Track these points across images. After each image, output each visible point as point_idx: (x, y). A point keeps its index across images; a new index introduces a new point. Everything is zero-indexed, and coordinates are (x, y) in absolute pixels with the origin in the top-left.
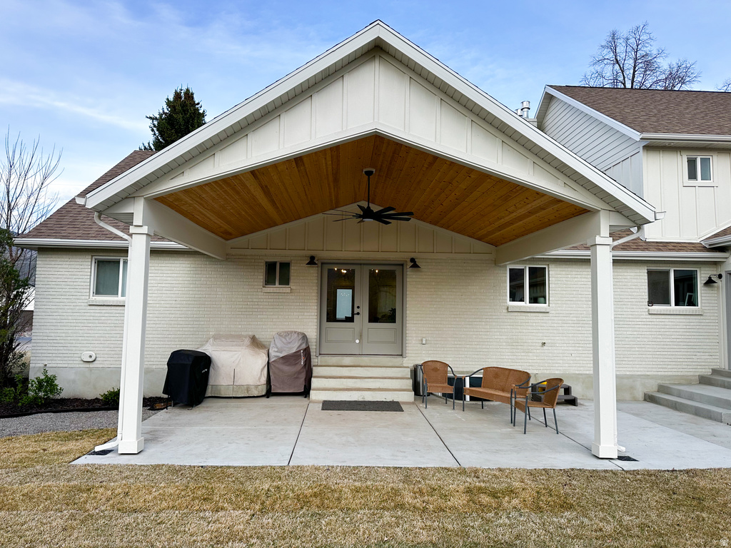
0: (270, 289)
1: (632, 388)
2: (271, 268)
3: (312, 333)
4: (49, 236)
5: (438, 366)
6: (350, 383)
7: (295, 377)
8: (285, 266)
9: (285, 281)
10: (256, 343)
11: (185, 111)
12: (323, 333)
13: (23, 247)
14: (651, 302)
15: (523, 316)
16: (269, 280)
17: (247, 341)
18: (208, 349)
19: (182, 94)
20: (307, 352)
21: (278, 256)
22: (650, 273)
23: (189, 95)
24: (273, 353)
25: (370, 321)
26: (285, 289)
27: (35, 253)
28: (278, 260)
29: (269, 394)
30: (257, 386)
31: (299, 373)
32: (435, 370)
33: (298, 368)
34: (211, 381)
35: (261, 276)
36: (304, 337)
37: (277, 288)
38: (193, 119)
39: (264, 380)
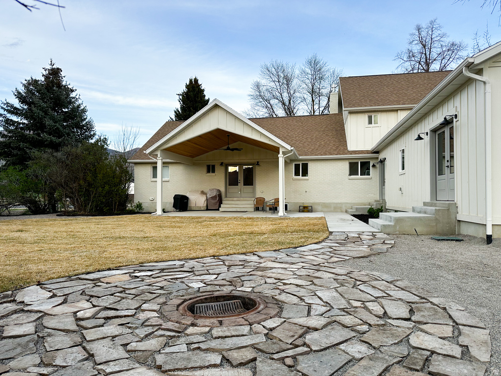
0: (208, 174)
1: (341, 208)
2: (208, 167)
3: (223, 190)
4: (137, 159)
5: (262, 199)
6: (234, 206)
7: (215, 204)
8: (213, 167)
9: (213, 171)
10: (203, 193)
11: (194, 90)
12: (227, 190)
13: (130, 163)
14: (350, 175)
15: (299, 182)
16: (208, 171)
17: (200, 192)
18: (187, 195)
19: (193, 81)
20: (220, 196)
21: (211, 163)
22: (350, 163)
23: (196, 80)
24: (208, 196)
25: (244, 185)
26: (214, 174)
27: (133, 165)
28: (211, 164)
29: (207, 209)
30: (203, 207)
31: (217, 202)
32: (260, 200)
33: (216, 201)
34: (189, 205)
35: (205, 170)
36: (219, 191)
37: (211, 174)
38: (198, 94)
39: (205, 205)
